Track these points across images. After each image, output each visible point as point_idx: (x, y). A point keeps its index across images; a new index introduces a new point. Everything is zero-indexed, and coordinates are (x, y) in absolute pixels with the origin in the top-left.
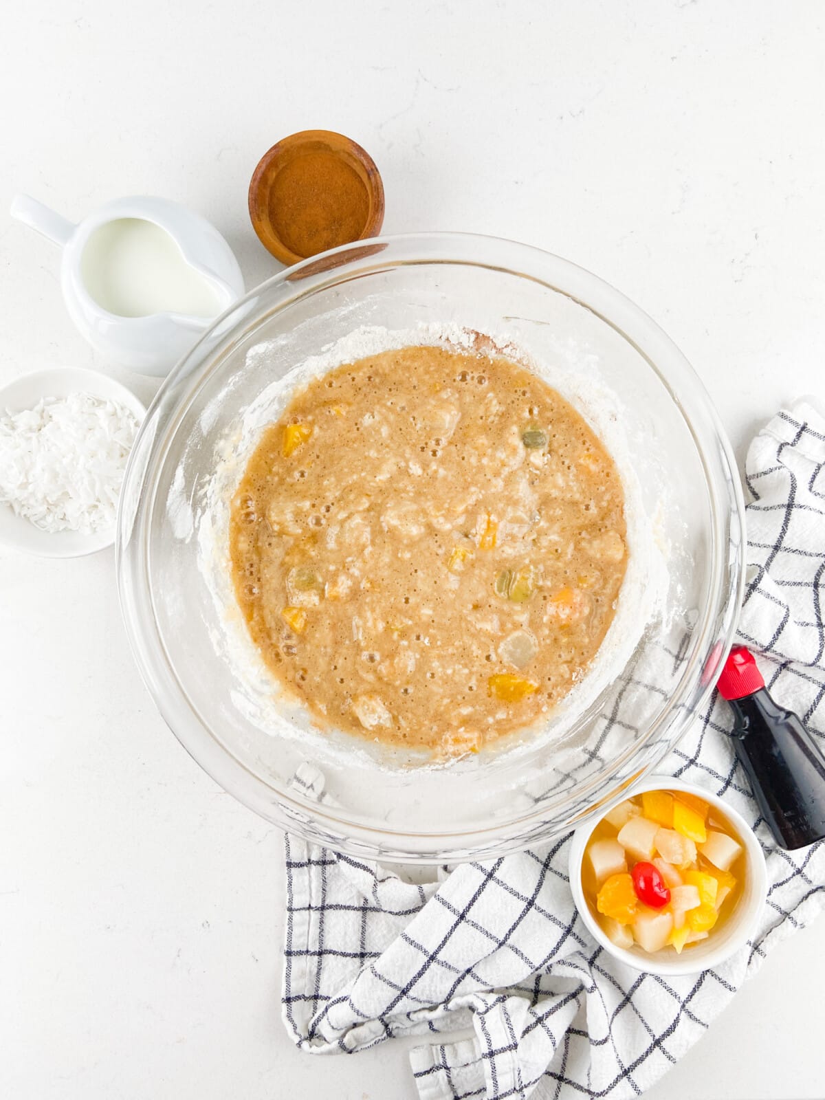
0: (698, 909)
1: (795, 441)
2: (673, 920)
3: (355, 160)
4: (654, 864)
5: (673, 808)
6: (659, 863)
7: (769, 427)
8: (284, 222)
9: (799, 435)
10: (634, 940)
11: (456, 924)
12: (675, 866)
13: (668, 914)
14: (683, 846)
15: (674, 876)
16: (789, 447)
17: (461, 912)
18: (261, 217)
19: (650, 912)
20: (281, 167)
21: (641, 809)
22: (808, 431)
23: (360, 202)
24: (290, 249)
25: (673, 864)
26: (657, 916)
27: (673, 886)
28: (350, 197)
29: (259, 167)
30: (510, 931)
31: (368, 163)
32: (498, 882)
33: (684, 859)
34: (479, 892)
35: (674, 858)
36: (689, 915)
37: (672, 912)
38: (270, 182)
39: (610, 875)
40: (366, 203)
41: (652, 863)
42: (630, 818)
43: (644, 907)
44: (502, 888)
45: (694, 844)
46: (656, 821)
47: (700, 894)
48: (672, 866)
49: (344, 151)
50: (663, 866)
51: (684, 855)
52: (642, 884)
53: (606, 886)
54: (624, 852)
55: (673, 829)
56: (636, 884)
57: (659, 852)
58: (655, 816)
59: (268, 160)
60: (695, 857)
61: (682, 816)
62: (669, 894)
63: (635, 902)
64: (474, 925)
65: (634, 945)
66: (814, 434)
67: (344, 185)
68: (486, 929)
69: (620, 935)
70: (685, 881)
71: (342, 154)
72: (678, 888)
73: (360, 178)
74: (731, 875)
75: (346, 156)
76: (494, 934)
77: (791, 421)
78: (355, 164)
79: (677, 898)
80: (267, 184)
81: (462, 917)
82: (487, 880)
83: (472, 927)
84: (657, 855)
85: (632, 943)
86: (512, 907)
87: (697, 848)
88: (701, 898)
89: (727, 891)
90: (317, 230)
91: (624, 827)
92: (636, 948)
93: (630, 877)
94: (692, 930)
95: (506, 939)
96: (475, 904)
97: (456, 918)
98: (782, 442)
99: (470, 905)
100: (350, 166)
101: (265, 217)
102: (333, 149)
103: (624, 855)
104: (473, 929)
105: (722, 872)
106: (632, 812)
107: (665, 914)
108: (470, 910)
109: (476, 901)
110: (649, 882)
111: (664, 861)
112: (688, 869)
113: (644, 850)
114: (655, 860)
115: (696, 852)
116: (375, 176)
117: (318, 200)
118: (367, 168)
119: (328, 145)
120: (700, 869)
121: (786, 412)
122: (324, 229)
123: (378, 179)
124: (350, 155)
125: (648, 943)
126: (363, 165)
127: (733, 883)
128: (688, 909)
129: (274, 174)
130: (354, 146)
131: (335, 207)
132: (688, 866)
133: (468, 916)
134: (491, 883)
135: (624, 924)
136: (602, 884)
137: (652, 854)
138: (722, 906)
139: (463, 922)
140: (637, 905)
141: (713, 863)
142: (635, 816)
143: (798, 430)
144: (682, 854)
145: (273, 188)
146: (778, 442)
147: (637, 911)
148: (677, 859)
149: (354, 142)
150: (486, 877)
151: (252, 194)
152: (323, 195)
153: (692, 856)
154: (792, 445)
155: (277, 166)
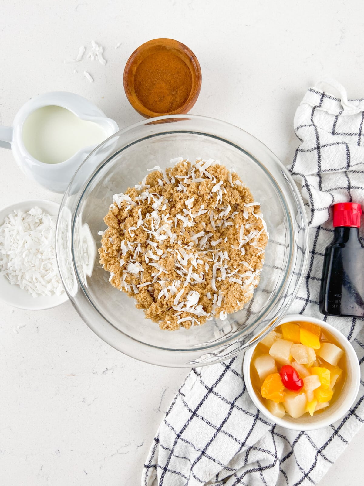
0: (320, 388)
1: (320, 104)
2: (307, 397)
3: (181, 53)
4: (292, 366)
5: (299, 331)
6: (295, 365)
7: (305, 98)
8: (144, 95)
9: (322, 100)
10: (286, 412)
11: (191, 418)
12: (304, 365)
13: (303, 394)
14: (308, 353)
15: (304, 371)
16: (318, 108)
17: (193, 411)
18: (132, 94)
19: (292, 393)
20: (138, 64)
21: (281, 335)
22: (327, 96)
23: (186, 76)
24: (150, 109)
25: (303, 364)
26: (297, 396)
27: (304, 377)
28: (181, 74)
29: (127, 65)
30: (223, 423)
31: (190, 53)
32: (215, 394)
33: (309, 360)
34: (204, 400)
35: (303, 360)
36: (315, 391)
37: (305, 392)
38: (134, 73)
39: (268, 375)
40: (190, 76)
41: (291, 365)
42: (275, 341)
43: (289, 391)
44: (218, 397)
45: (314, 351)
46: (290, 340)
47: (320, 379)
48: (302, 366)
49: (174, 49)
50: (297, 366)
51: (309, 358)
52: (286, 378)
53: (265, 382)
54: (274, 360)
55: (301, 343)
56: (282, 378)
57: (294, 358)
58: (289, 337)
59: (132, 60)
60: (315, 359)
61: (304, 336)
62: (302, 383)
63: (283, 389)
64: (202, 418)
65: (285, 415)
66: (330, 97)
67: (176, 68)
68: (209, 421)
69: (277, 409)
70: (311, 373)
71: (173, 50)
72: (307, 378)
73: (185, 63)
74: (339, 368)
75: (175, 51)
76: (213, 424)
77: (316, 92)
78: (181, 55)
79: (307, 384)
80: (132, 74)
81: (194, 413)
82: (208, 393)
83: (201, 420)
84: (293, 360)
85: (284, 414)
86: (223, 408)
87: (316, 354)
88: (321, 382)
89: (337, 377)
90: (164, 97)
91: (272, 346)
92: (287, 417)
93: (279, 375)
94: (318, 401)
95: (221, 427)
96: (201, 406)
97: (191, 414)
98: (314, 106)
99: (198, 407)
100: (178, 57)
101: (133, 93)
102: (167, 48)
103: (274, 362)
104: (202, 421)
105: (333, 366)
106: (276, 337)
107: (301, 394)
108: (199, 409)
109: (202, 405)
110: (290, 376)
111: (297, 364)
112: (313, 366)
113: (285, 358)
114: (292, 363)
115: (315, 356)
116: (195, 59)
117: (162, 79)
118: (189, 56)
119: (165, 47)
120: (320, 366)
121: (312, 88)
122: (168, 95)
123: (197, 61)
124: (178, 50)
125: (294, 413)
126: (186, 55)
127: (341, 372)
128: (314, 389)
129: (135, 68)
130: (180, 44)
131: (172, 81)
132: (312, 365)
133: (198, 413)
134: (211, 395)
135: (279, 403)
136: (263, 381)
137: (290, 360)
138: (335, 386)
139: (195, 416)
140: (284, 391)
141: (327, 361)
142: (278, 339)
143: (321, 97)
144: (307, 358)
145: (136, 76)
146: (312, 107)
147: (285, 395)
148: (305, 361)
149: (180, 42)
150: (208, 391)
151: (125, 81)
152: (165, 76)
153: (314, 358)
154: (319, 107)
155: (137, 64)
